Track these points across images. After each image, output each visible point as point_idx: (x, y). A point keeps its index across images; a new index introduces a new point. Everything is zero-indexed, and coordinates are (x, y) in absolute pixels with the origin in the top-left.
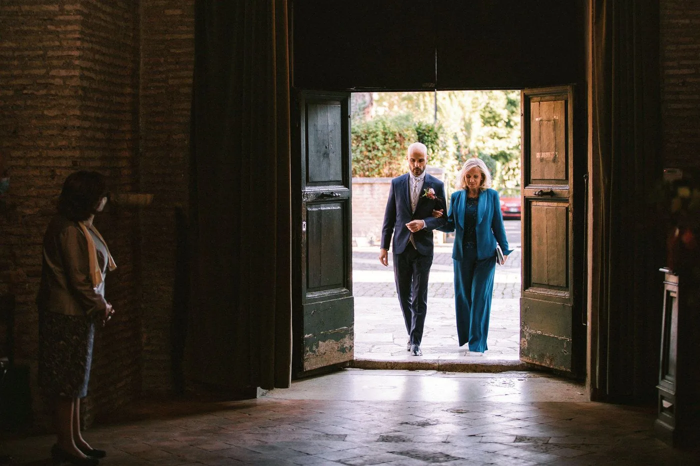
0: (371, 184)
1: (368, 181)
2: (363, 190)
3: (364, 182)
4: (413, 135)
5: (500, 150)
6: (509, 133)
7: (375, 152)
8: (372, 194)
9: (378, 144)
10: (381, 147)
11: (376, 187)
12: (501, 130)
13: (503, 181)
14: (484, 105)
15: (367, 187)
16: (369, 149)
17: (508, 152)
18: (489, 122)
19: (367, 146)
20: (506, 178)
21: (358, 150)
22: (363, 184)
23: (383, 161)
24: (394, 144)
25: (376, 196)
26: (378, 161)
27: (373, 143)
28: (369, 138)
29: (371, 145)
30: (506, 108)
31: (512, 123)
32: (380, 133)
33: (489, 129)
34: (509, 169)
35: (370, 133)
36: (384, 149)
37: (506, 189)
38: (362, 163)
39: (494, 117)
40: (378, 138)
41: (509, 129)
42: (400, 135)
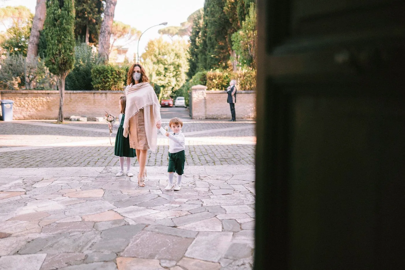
0: (106, 93)
1: (104, 92)
2: (102, 96)
3: (102, 92)
4: (125, 72)
5: (162, 84)
6: (165, 79)
7: (107, 79)
8: (106, 98)
9: (108, 75)
10: (110, 77)
11: (108, 95)
12: (162, 77)
13: (163, 95)
14: (156, 69)
15: (104, 95)
16: (105, 78)
17: (164, 85)
18: (158, 75)
19: (104, 76)
20: (164, 94)
21: (100, 78)
22: (102, 93)
23: (111, 83)
24: (116, 76)
25: (108, 99)
26: (109, 83)
27: (107, 75)
28: (105, 72)
29: (106, 76)
30: (163, 70)
31: (166, 76)
32: (109, 71)
33: (158, 77)
34: (165, 91)
35: (105, 71)
36: (112, 78)
37: (164, 97)
38: (101, 84)
39: (160, 73)
40: (109, 73)
41: (165, 77)
42: (119, 71)
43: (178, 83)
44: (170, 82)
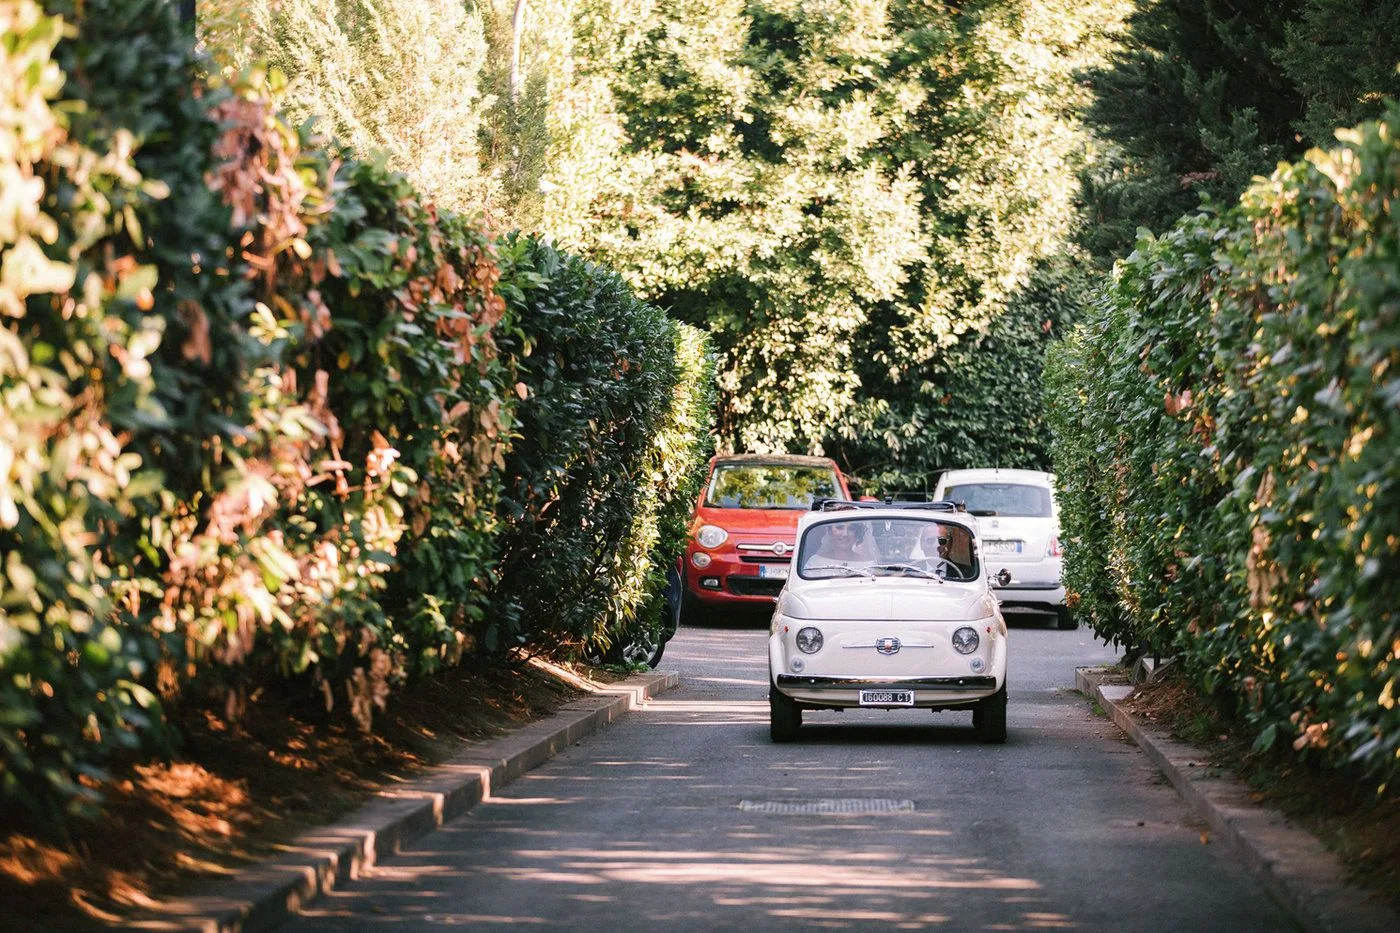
43: (967, 256)
44: (836, 242)
